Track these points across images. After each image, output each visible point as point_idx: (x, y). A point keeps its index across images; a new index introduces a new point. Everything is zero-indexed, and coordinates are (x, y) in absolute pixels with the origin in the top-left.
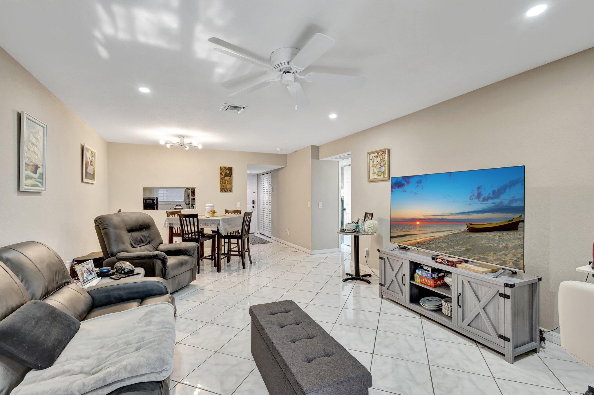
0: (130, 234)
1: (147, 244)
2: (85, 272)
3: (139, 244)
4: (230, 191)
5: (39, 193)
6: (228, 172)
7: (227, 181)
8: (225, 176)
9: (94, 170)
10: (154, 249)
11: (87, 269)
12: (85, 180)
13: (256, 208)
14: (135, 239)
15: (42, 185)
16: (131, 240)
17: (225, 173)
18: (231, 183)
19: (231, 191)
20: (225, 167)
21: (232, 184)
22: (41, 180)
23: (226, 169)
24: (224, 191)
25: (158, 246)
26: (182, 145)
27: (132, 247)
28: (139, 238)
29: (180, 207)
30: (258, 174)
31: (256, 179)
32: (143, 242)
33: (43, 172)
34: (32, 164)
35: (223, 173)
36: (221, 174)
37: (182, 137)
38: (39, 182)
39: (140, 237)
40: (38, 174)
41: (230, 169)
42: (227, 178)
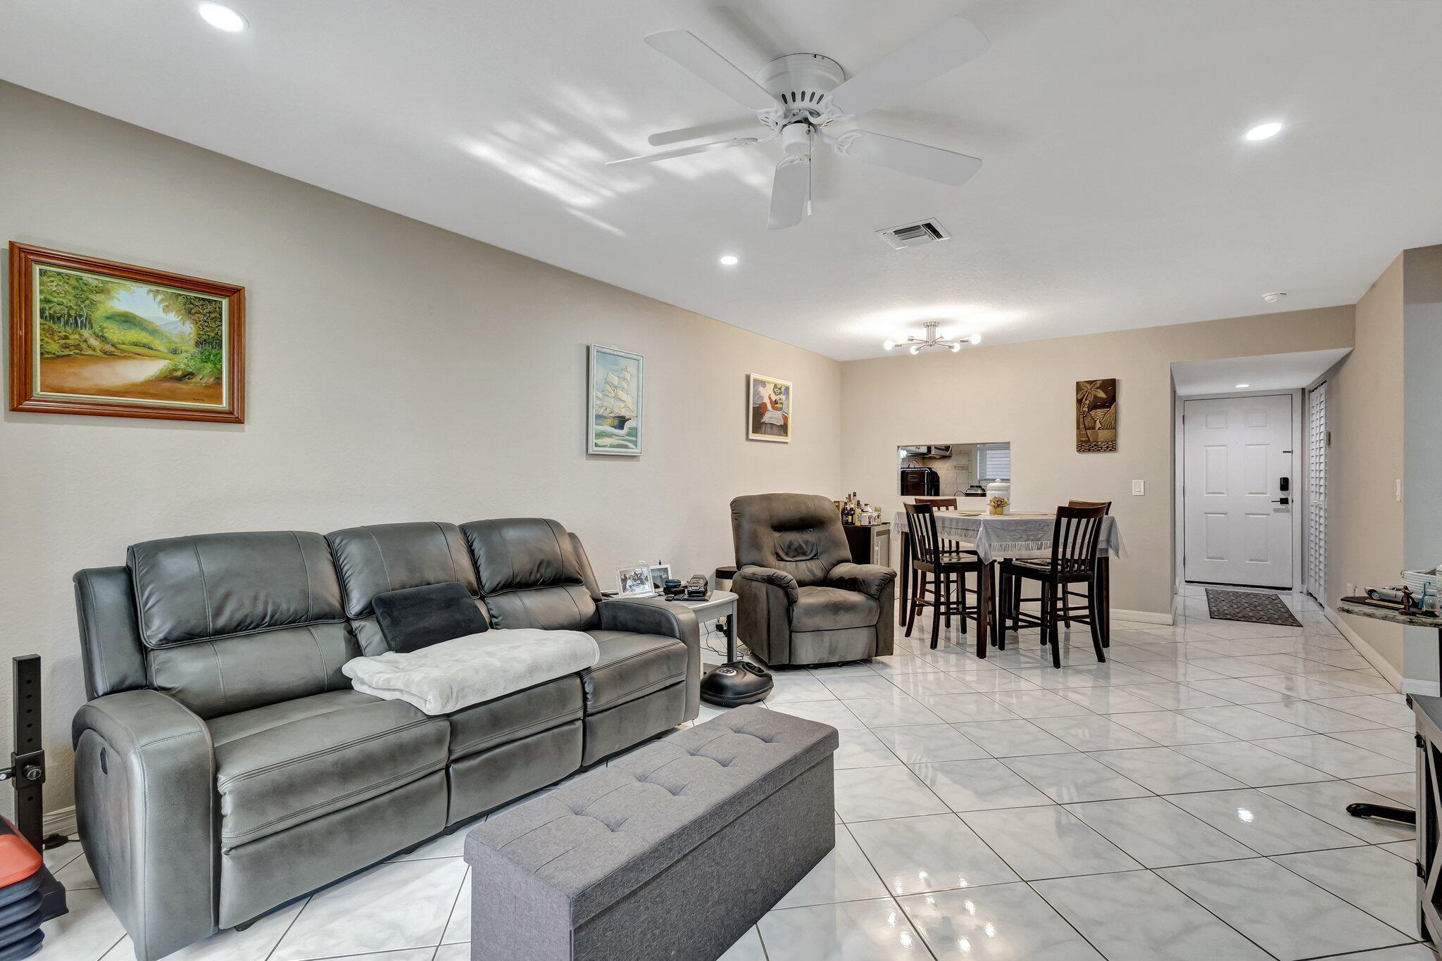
0: (777, 535)
1: (812, 559)
2: (632, 578)
3: (795, 557)
4: (1108, 447)
5: (632, 457)
6: (1102, 394)
7: (1098, 421)
8: (1094, 407)
9: (786, 419)
10: (822, 569)
11: (637, 575)
12: (752, 436)
13: (1296, 505)
14: (787, 544)
15: (636, 446)
16: (777, 545)
17: (1091, 398)
18: (1113, 426)
19: (1111, 446)
20: (1091, 382)
21: (1115, 428)
22: (634, 439)
23: (1096, 386)
24: (1089, 450)
25: (834, 565)
26: (932, 342)
27: (779, 560)
28: (796, 544)
29: (980, 492)
30: (1303, 390)
31: (1298, 405)
32: (804, 554)
33: (637, 424)
34: (612, 415)
35: (1086, 400)
36: (1079, 402)
37: (931, 325)
38: (629, 441)
39: (798, 542)
40: (625, 430)
41: (1110, 387)
42: (1099, 413)
